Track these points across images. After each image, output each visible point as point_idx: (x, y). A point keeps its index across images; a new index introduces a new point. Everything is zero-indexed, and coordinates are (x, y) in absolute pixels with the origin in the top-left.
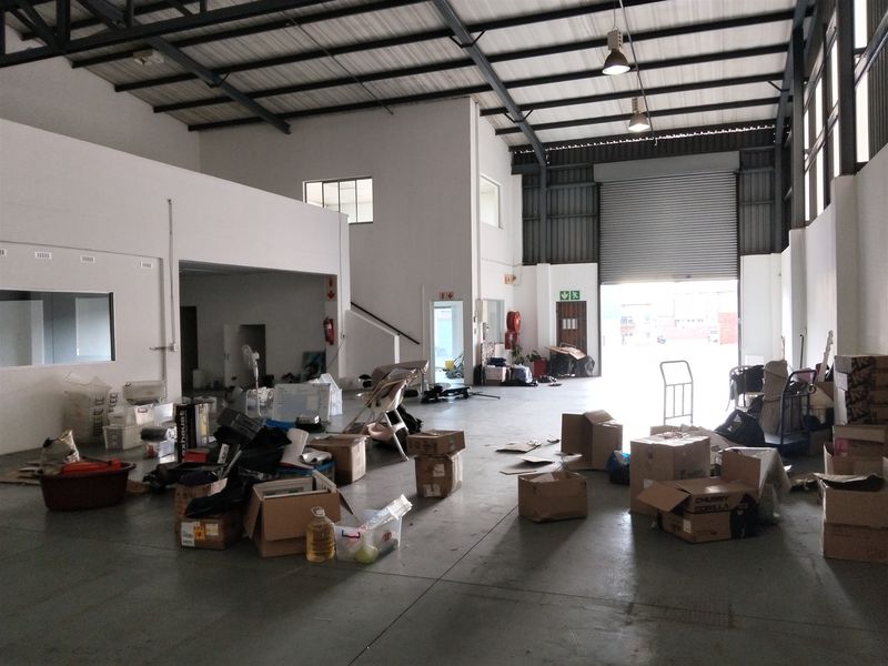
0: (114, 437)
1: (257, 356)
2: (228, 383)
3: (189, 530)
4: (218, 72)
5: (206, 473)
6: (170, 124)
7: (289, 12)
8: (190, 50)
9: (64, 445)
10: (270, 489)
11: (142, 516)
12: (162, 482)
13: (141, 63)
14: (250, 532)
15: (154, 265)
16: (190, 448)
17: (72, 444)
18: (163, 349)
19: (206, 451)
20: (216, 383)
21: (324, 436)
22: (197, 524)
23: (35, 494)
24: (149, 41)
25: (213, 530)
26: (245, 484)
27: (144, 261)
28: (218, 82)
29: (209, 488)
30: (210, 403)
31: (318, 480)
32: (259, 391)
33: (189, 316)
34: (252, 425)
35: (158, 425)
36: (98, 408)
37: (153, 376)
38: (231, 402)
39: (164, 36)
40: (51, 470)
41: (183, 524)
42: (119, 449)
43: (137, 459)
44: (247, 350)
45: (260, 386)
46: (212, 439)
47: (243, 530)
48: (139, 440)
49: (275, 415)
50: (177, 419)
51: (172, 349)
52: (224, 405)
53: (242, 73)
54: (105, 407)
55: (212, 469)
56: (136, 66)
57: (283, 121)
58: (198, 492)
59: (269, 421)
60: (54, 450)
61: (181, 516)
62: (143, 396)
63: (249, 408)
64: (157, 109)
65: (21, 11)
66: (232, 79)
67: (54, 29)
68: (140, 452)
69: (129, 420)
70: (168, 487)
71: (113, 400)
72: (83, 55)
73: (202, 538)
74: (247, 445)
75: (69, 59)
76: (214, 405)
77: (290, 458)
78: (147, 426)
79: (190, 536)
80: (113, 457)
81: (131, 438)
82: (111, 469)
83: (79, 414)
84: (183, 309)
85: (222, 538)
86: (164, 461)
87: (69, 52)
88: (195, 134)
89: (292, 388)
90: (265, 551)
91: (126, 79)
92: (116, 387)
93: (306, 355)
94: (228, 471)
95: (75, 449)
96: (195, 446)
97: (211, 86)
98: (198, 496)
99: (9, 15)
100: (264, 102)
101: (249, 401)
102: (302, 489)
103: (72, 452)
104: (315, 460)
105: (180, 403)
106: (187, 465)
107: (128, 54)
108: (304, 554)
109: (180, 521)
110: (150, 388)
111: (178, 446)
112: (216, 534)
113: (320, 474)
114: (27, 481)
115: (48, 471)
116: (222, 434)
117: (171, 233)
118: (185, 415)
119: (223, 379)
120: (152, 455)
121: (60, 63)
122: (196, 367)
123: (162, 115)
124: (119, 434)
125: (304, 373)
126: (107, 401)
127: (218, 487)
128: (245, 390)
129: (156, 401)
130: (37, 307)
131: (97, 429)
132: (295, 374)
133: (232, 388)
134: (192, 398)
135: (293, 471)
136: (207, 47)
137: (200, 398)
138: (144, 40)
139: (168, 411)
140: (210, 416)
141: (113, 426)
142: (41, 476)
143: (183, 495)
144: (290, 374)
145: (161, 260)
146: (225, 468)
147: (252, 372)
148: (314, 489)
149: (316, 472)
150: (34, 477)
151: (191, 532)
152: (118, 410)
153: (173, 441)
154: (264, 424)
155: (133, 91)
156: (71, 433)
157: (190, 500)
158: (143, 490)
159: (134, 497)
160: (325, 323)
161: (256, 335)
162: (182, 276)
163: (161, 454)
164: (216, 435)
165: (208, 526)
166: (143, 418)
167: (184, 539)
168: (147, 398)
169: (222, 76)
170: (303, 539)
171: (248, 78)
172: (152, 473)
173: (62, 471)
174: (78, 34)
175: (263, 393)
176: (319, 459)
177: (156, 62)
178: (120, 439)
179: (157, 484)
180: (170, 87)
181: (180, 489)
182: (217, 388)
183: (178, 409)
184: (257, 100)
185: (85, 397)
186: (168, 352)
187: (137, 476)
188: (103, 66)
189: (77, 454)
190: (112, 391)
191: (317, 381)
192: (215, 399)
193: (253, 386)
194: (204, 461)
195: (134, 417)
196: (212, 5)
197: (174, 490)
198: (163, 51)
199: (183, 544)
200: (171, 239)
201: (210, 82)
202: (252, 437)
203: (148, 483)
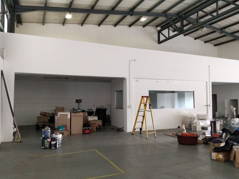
0: (194, 128)
1: (235, 109)
2: (226, 116)
3: (214, 155)
4: (222, 29)
5: (219, 140)
8: (214, 25)
9: (182, 128)
10: (238, 148)
11: (201, 149)
13: (201, 31)
14: (232, 159)
15: (205, 83)
16: (214, 133)
17: (184, 128)
18: (207, 106)
19: (219, 134)
20: (223, 116)
22: (216, 154)
23: (176, 139)
24: (203, 25)
25: (221, 156)
26: (230, 145)
27: (202, 82)
28: (223, 32)
29: (220, 145)
30: (221, 121)
32: (236, 119)
33: (214, 97)
34: (233, 129)
35: (206, 126)
36: (190, 120)
37: (203, 112)
38: (227, 122)
39: (207, 23)
40: (180, 134)
41: (212, 153)
42: (196, 131)
43: (200, 134)
44: (232, 107)
45: (236, 118)
46: (221, 132)
47: (230, 158)
48: (201, 129)
50: (211, 125)
51: (210, 106)
52: (225, 122)
53: (230, 28)
54: (192, 120)
55: (221, 139)
56: (200, 32)
58: (217, 145)
60: (180, 129)
61: (212, 151)
62: (202, 118)
63: (233, 124)
64: (205, 42)
65: (173, 26)
66: (227, 30)
67: (180, 28)
68: (201, 133)
69: (198, 124)
70: (208, 143)
71: (194, 118)
72: (187, 33)
73: (218, 158)
74: (231, 134)
75: (183, 34)
76: (222, 122)
78: (203, 126)
79: (214, 157)
80: (194, 133)
81: (199, 129)
82: (193, 136)
83: (186, 121)
84: (213, 95)
85: (223, 159)
87: (183, 33)
88: (216, 47)
90: (237, 166)
91: (198, 36)
92: (195, 115)
94: (225, 141)
96: (216, 133)
97: (220, 33)
98: (217, 146)
99: (170, 28)
100: (237, 34)
101: (232, 122)
103: (184, 130)
105: (212, 120)
106: (214, 137)
107: (198, 30)
109: (212, 152)
110: (204, 116)
111: (211, 132)
112: (222, 157)
114: (174, 136)
115: (179, 134)
116: (224, 130)
117: (209, 75)
118: (213, 124)
120: (204, 134)
122: (216, 111)
123: (207, 43)
124: (195, 127)
126: (193, 119)
127: (223, 145)
128: (231, 118)
129: (205, 120)
131: (190, 125)
133: (227, 118)
134: (215, 120)
136: (219, 23)
137: (218, 120)
139: (208, 123)
140: (220, 125)
141: (194, 125)
142: (177, 135)
143: (212, 145)
145: (207, 82)
146: (225, 140)
147: (233, 113)
150: (176, 135)
151: (215, 156)
152: (195, 121)
153: (210, 131)
154: (237, 129)
155: (199, 39)
156: (184, 125)
157: (214, 147)
158: (202, 142)
159: (199, 143)
161: (235, 103)
162: (212, 86)
163: (206, 134)
164: (222, 130)
165: (219, 155)
166: (202, 124)
167: (212, 157)
169: (224, 30)
171: (232, 29)
172: (204, 138)
173: (182, 135)
174: (185, 28)
177: (205, 30)
178: (196, 128)
179: (205, 142)
180: (209, 36)
181: (212, 143)
182: (223, 117)
183: (211, 122)
184: (234, 34)
185: (187, 117)
186: (208, 106)
187: (200, 138)
188: (191, 34)
189: (185, 131)
190: (194, 116)
192: (222, 120)
193: (234, 118)
194: (218, 137)
195: (199, 123)
196: (220, 12)
197: (210, 144)
198: (207, 27)
199: (212, 158)
200: (209, 76)
201: (220, 32)
202: (233, 132)
203: (203, 141)
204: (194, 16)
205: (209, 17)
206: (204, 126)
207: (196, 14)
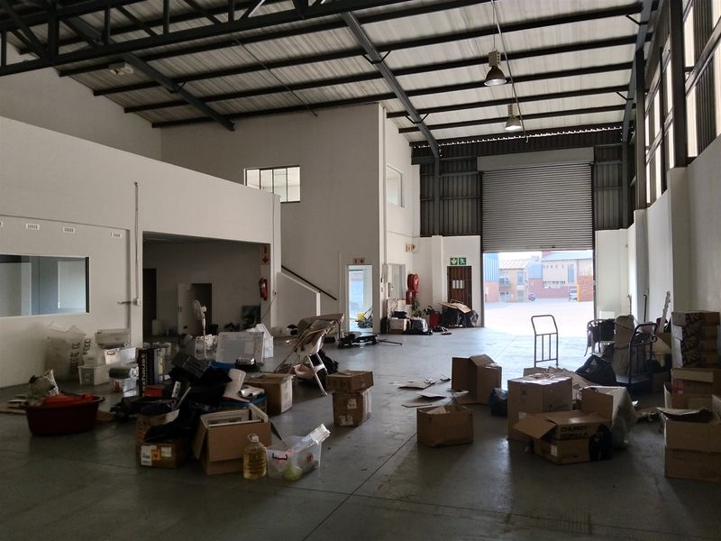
0: (87, 375)
1: (204, 309)
2: (181, 331)
3: (147, 451)
4: (177, 81)
5: (162, 405)
6: (137, 122)
7: (234, 34)
8: (155, 64)
9: (46, 380)
10: (215, 419)
11: (109, 441)
12: (126, 413)
13: (115, 73)
14: (197, 454)
15: (123, 235)
16: (149, 384)
17: (53, 380)
18: (128, 303)
19: (163, 387)
20: (171, 331)
21: (259, 375)
22: (154, 447)
23: (22, 422)
24: (123, 55)
25: (167, 452)
26: (193, 414)
27: (117, 232)
28: (177, 89)
29: (165, 418)
30: (166, 347)
31: (253, 412)
32: (206, 337)
33: (150, 277)
34: (199, 366)
35: (123, 365)
36: (75, 351)
37: (120, 325)
38: (182, 347)
39: (134, 52)
40: (36, 401)
41: (142, 447)
42: (91, 385)
43: (105, 393)
44: (197, 304)
45: (207, 334)
46: (167, 377)
47: (191, 452)
48: (107, 377)
49: (219, 358)
50: (139, 360)
51: (135, 303)
52: (177, 349)
53: (197, 82)
54: (80, 350)
55: (167, 402)
56: (112, 76)
57: (228, 120)
58: (155, 421)
59: (214, 362)
60: (38, 386)
61: (142, 441)
62: (113, 341)
63: (198, 352)
64: (128, 110)
65: (20, 31)
66: (188, 86)
67: (45, 45)
68: (109, 388)
69: (99, 361)
70: (131, 416)
71: (87, 344)
72: (68, 66)
73: (158, 458)
74: (196, 382)
75: (58, 70)
76: (170, 349)
77: (231, 394)
78: (113, 367)
79: (148, 457)
80: (88, 393)
81: (101, 376)
82: (84, 401)
83: (58, 356)
84: (145, 271)
85: (174, 459)
86: (127, 395)
87: (57, 64)
88: (158, 130)
89: (232, 335)
90: (210, 470)
91: (102, 86)
92: (90, 334)
93: (244, 308)
94: (180, 403)
95: (55, 384)
96: (154, 383)
97: (171, 92)
98: (155, 425)
99: (10, 34)
100: (214, 105)
101: (198, 346)
102: (240, 419)
103: (53, 387)
104: (251, 395)
105: (141, 347)
106: (147, 398)
107: (105, 66)
108: (241, 472)
109: (141, 445)
110: (117, 335)
111: (139, 382)
112: (170, 455)
113: (256, 407)
114: (15, 411)
115: (32, 403)
116: (176, 374)
117: (137, 210)
118: (146, 357)
119: (177, 328)
120: (118, 390)
121: (49, 73)
122: (155, 318)
123: (131, 115)
124: (91, 372)
125: (242, 323)
126: (82, 346)
127: (172, 417)
128: (194, 337)
129: (122, 346)
130: (27, 268)
131: (74, 368)
132: (235, 323)
133: (184, 335)
134: (151, 344)
135: (233, 404)
136: (167, 61)
137: (158, 343)
138: (117, 55)
139: (131, 354)
140: (166, 358)
141: (85, 366)
142: (26, 407)
143: (143, 423)
144: (231, 324)
145: (128, 231)
146: (178, 402)
147: (201, 322)
148: (250, 419)
149: (252, 405)
150: (21, 408)
151: (149, 454)
152: (90, 353)
153: (136, 378)
154: (210, 365)
155: (108, 95)
156: (52, 372)
157: (148, 428)
158: (109, 419)
159: (102, 425)
160: (261, 283)
161: (203, 293)
162: (145, 244)
163: (125, 389)
164: (170, 374)
165: (163, 449)
166: (111, 359)
167: (143, 459)
168: (116, 343)
169: (181, 84)
170: (240, 460)
171: (202, 86)
172: (118, 404)
173: (44, 404)
174: (65, 50)
175: (209, 339)
176: (254, 394)
177: (128, 72)
178: (92, 377)
180: (138, 92)
181: (141, 418)
182: (171, 335)
183: (140, 352)
184: (208, 104)
185: (64, 342)
186: (132, 306)
187: (105, 408)
188: (84, 75)
189: (56, 389)
190: (86, 337)
191: (253, 330)
192: (169, 344)
193: (201, 334)
194: (160, 395)
195: (104, 358)
196: (173, 28)
197: (135, 419)
198: (133, 64)
199: (143, 464)
200: (137, 215)
201: (170, 89)
202: (199, 375)
203: (114, 413)
204: (94, 19)
205: (142, 34)
206: (117, 366)
207: (102, 13)
